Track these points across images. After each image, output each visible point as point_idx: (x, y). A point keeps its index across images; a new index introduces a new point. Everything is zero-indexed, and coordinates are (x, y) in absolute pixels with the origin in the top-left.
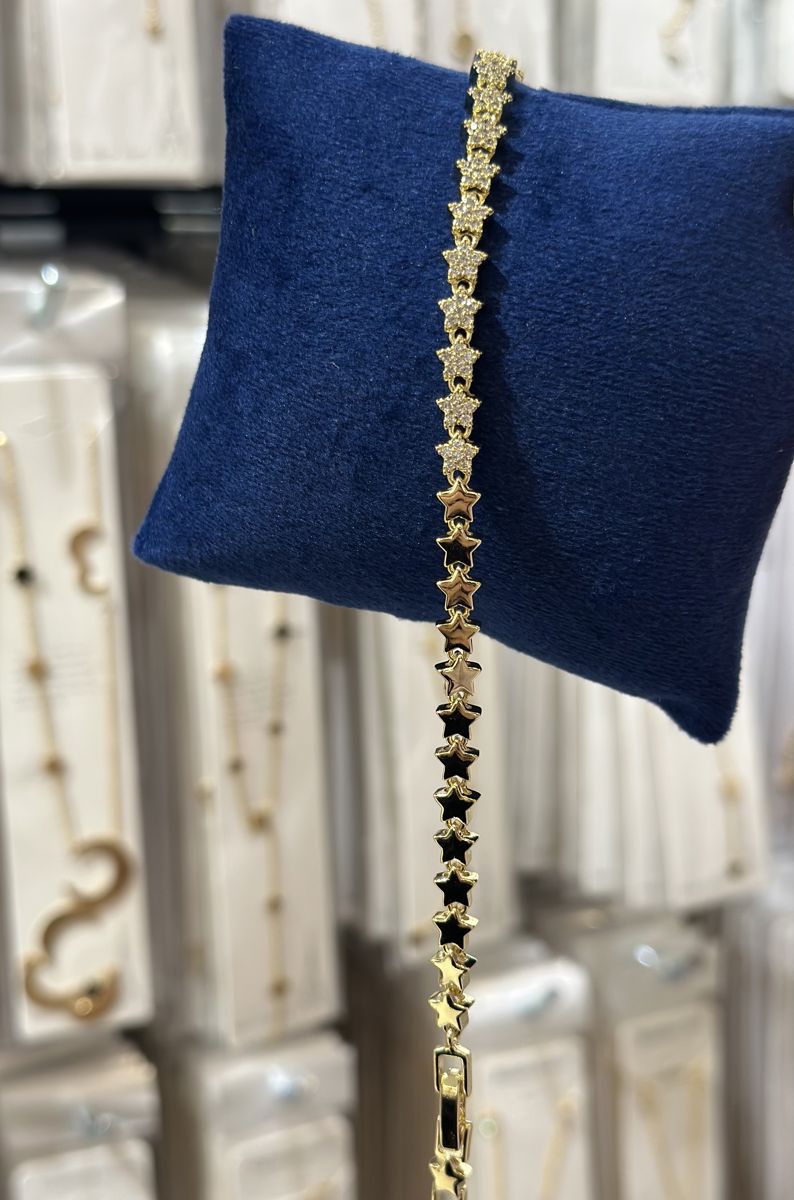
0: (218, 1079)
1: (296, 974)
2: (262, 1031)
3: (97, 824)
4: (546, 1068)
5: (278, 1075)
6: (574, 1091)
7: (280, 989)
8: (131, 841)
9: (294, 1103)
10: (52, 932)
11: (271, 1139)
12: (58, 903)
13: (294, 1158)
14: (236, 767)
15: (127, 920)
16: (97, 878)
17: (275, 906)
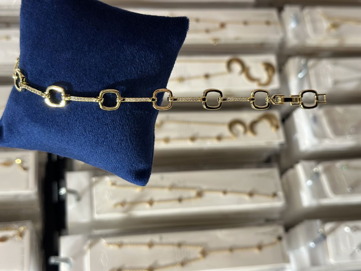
0: (292, 41)
1: (264, 19)
2: (279, 27)
3: (223, 67)
5: (292, 25)
7: (268, 23)
8: (227, 58)
9: (298, 20)
10: (251, 78)
11: (309, 28)
12: (243, 77)
13: (313, 22)
14: (207, 31)
15: (248, 60)
16: (237, 67)
17: (245, 23)
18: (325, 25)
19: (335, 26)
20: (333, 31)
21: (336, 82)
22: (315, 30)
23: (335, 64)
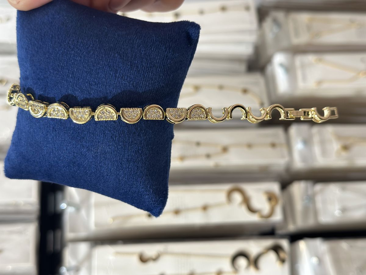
0: (299, 164)
1: (270, 140)
2: (285, 151)
4: (303, 66)
5: (298, 146)
6: (311, 58)
7: (273, 145)
8: (227, 187)
9: (307, 142)
10: (251, 210)
11: (317, 150)
12: (244, 209)
13: (323, 143)
14: (208, 156)
15: (251, 189)
16: (237, 197)
17: (249, 146)
18: (335, 146)
19: (346, 148)
20: (344, 154)
21: (344, 210)
22: (324, 153)
23: (343, 189)
